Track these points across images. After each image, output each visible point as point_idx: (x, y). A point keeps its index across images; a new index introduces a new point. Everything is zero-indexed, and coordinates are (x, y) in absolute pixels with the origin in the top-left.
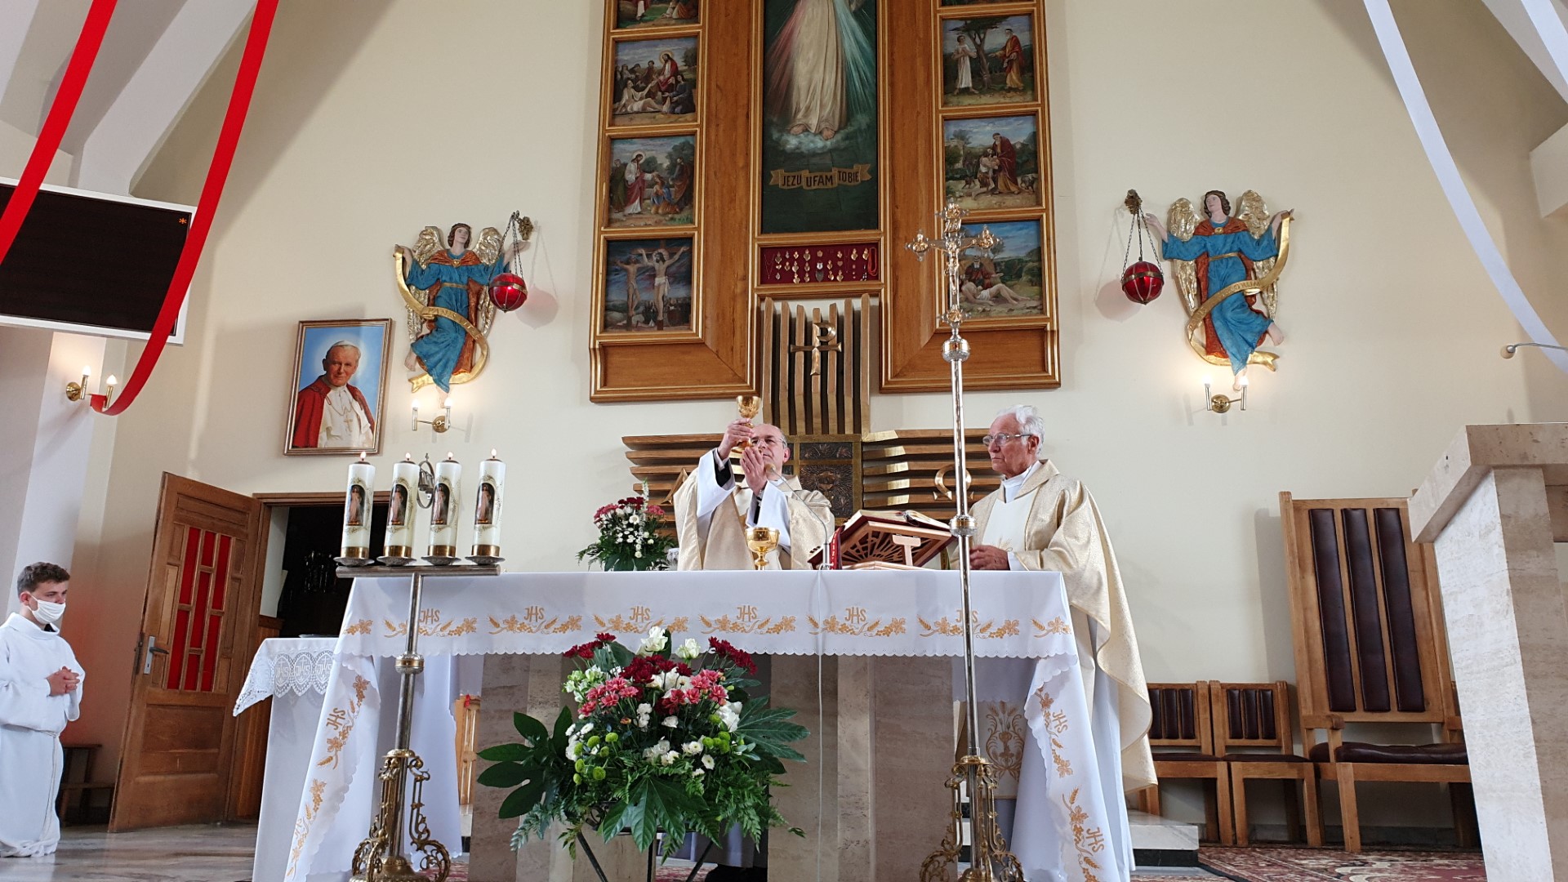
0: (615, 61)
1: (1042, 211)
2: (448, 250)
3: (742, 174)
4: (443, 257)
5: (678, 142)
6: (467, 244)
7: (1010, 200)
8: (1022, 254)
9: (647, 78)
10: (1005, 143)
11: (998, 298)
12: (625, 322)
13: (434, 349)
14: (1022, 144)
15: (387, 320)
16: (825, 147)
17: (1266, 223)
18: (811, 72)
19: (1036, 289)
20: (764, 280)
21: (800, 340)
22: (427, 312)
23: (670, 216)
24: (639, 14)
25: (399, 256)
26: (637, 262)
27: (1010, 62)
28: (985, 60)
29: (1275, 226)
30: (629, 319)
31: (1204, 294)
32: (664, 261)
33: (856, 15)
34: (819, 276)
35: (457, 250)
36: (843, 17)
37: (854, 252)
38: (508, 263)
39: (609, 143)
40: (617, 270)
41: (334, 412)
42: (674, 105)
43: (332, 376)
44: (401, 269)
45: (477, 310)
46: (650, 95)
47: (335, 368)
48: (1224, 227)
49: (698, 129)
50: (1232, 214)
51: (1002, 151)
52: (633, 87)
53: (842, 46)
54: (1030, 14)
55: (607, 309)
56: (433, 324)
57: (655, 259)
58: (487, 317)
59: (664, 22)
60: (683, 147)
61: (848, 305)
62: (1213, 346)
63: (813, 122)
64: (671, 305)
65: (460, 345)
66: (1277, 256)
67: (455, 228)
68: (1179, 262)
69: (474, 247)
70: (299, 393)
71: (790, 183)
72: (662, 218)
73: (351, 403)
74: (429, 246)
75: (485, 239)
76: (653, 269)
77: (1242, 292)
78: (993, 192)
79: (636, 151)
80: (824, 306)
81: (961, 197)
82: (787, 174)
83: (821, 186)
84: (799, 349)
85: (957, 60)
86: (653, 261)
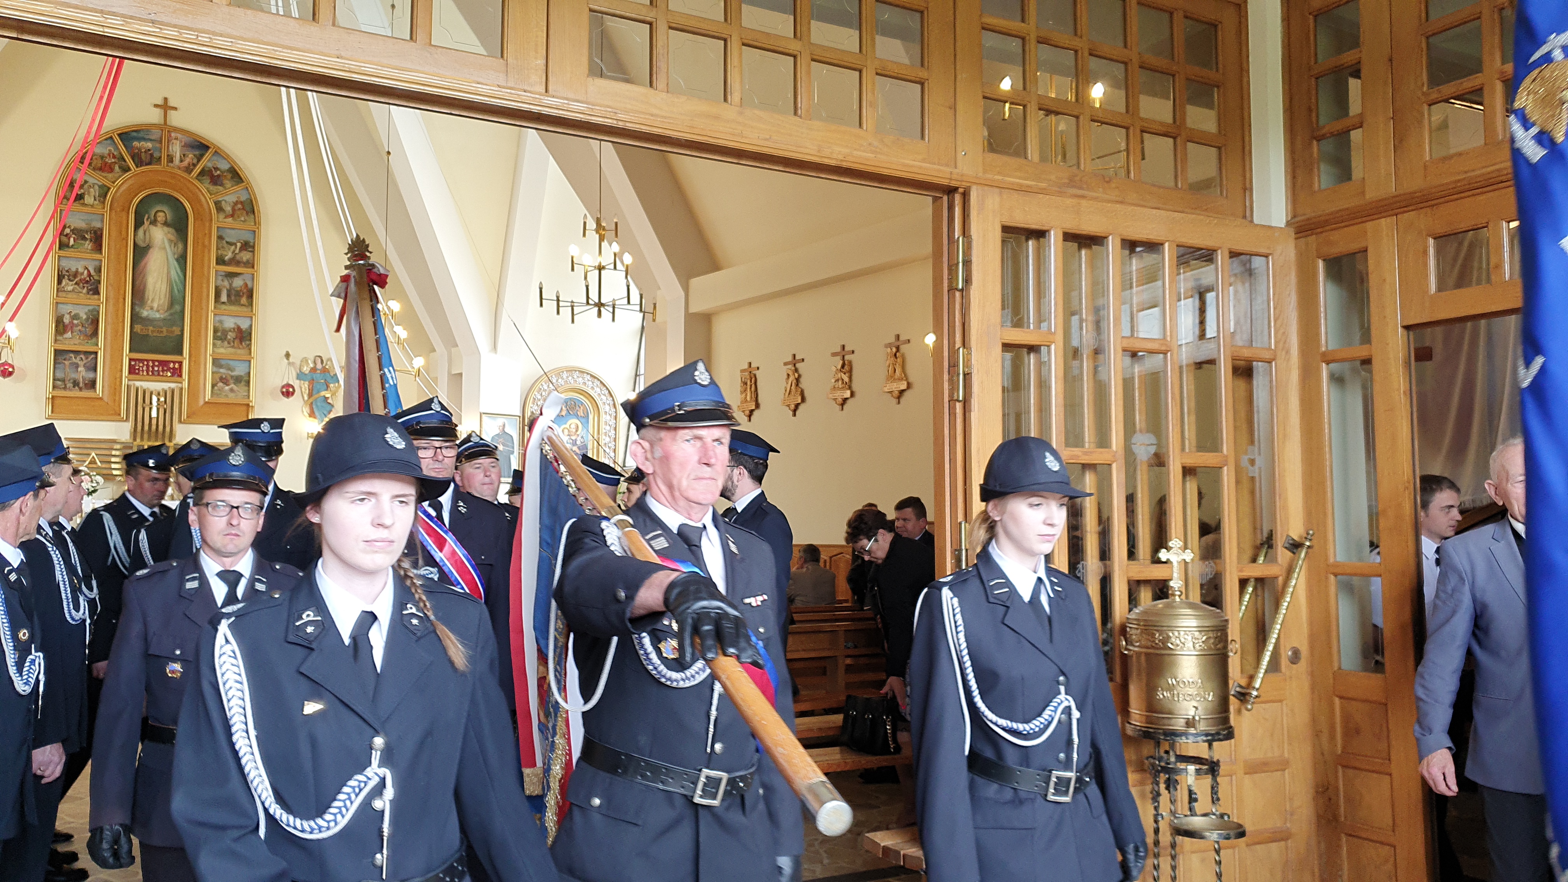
0: (59, 266)
1: (251, 358)
3: (121, 324)
5: (91, 308)
7: (238, 352)
8: (242, 374)
9: (75, 276)
10: (239, 328)
11: (233, 391)
12: (63, 386)
14: (245, 329)
18: (155, 283)
19: (246, 388)
20: (130, 373)
23: (86, 341)
24: (71, 244)
26: (70, 360)
27: (243, 294)
28: (233, 291)
30: (66, 385)
31: (310, 394)
32: (83, 361)
33: (177, 260)
34: (156, 373)
36: (171, 260)
37: (172, 364)
39: (57, 304)
40: (59, 363)
42: (90, 290)
46: (76, 283)
48: (320, 370)
49: (101, 303)
50: (324, 365)
51: (237, 330)
52: (68, 279)
53: (170, 273)
54: (253, 275)
55: (54, 380)
57: (78, 358)
60: (93, 310)
62: (311, 415)
63: (155, 305)
64: (86, 381)
68: (302, 383)
71: (144, 332)
72: (83, 342)
76: (78, 364)
77: (324, 396)
78: (233, 347)
79: (69, 310)
80: (158, 386)
81: (219, 348)
82: (143, 327)
83: (158, 334)
84: (147, 403)
85: (221, 290)
86: (77, 361)
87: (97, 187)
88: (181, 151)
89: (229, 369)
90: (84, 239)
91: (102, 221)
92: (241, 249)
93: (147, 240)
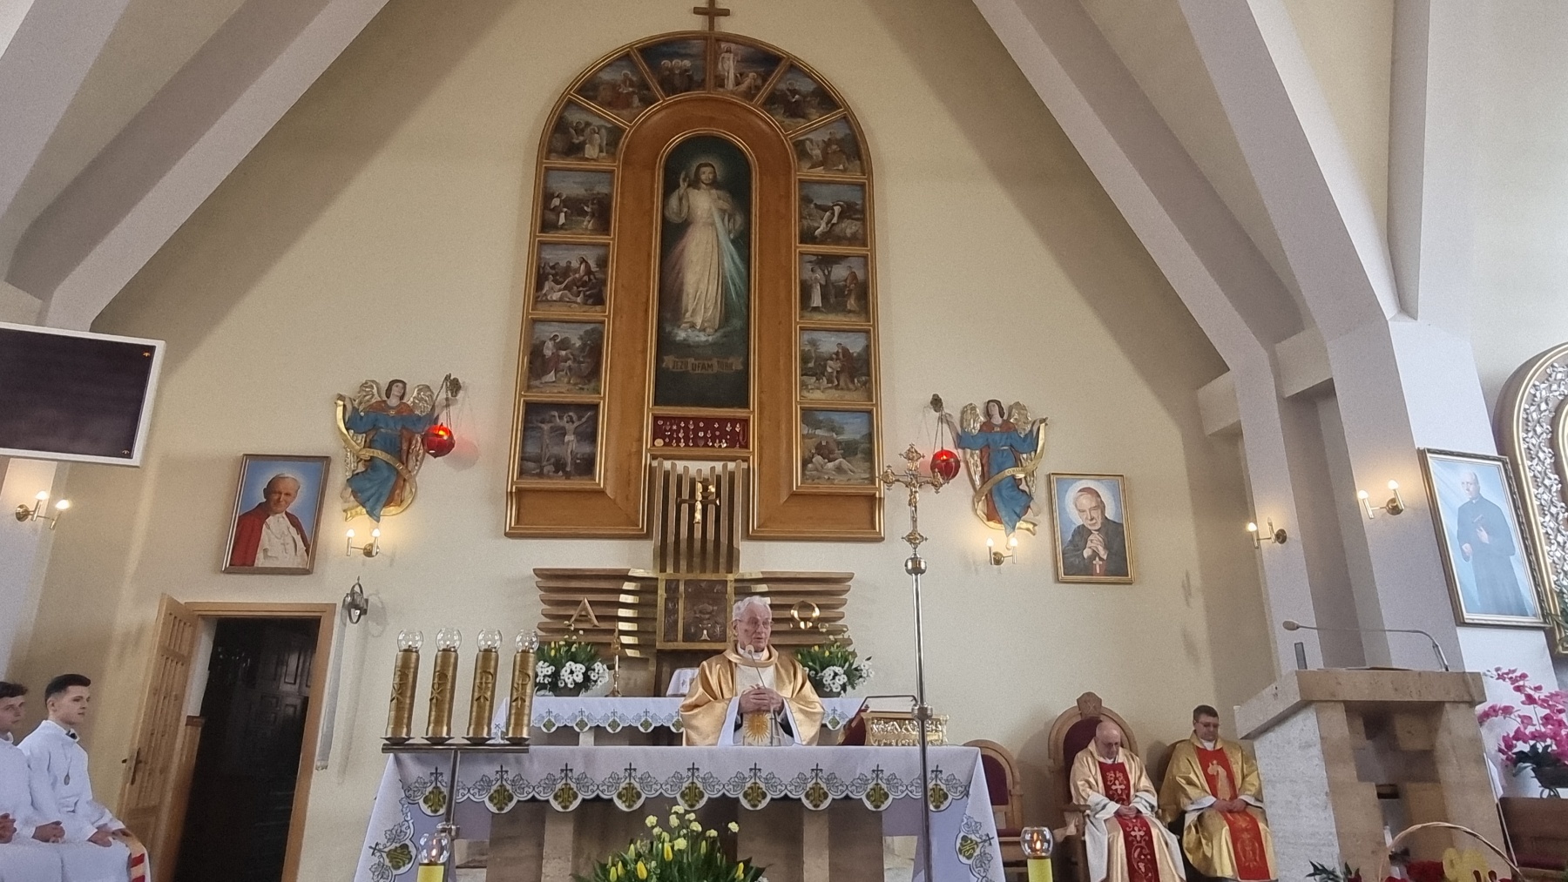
0: (539, 258)
1: (873, 405)
2: (385, 401)
3: (641, 356)
4: (382, 406)
6: (402, 397)
7: (848, 395)
8: (858, 437)
9: (565, 274)
10: (846, 351)
11: (839, 469)
12: (538, 471)
13: (368, 485)
14: (859, 354)
15: (328, 457)
16: (707, 341)
17: (1029, 426)
18: (698, 281)
19: (867, 464)
20: (655, 443)
21: (685, 495)
22: (364, 453)
23: (580, 386)
24: (560, 223)
25: (341, 403)
26: (550, 422)
27: (850, 291)
28: (831, 288)
29: (1035, 429)
30: (542, 470)
31: (986, 475)
32: (573, 422)
33: (734, 242)
34: (702, 443)
35: (393, 402)
36: (724, 242)
37: (729, 425)
38: (438, 416)
39: (532, 323)
40: (533, 427)
41: (273, 536)
42: (587, 297)
43: (272, 503)
44: (341, 415)
45: (408, 452)
46: (567, 288)
47: (274, 496)
48: (1001, 426)
49: (607, 320)
50: (1005, 417)
51: (844, 357)
52: (553, 281)
53: (723, 264)
54: (865, 257)
55: (522, 459)
56: (367, 463)
57: (565, 419)
58: (417, 460)
59: (581, 231)
60: (593, 330)
61: (725, 467)
62: (992, 515)
63: (699, 321)
64: (578, 459)
65: (391, 483)
66: (1036, 451)
67: (392, 383)
68: (969, 451)
69: (409, 401)
70: (239, 517)
71: (679, 367)
72: (573, 387)
73: (288, 528)
74: (368, 397)
75: (419, 394)
76: (563, 428)
77: (1013, 476)
78: (837, 388)
79: (552, 332)
80: (705, 467)
81: (812, 389)
82: (677, 360)
83: (703, 371)
84: (685, 501)
85: (811, 286)
86: (563, 423)
87: (603, 131)
88: (735, 69)
89: (832, 429)
90: (583, 213)
91: (611, 184)
92: (842, 216)
93: (685, 210)
